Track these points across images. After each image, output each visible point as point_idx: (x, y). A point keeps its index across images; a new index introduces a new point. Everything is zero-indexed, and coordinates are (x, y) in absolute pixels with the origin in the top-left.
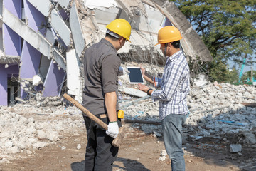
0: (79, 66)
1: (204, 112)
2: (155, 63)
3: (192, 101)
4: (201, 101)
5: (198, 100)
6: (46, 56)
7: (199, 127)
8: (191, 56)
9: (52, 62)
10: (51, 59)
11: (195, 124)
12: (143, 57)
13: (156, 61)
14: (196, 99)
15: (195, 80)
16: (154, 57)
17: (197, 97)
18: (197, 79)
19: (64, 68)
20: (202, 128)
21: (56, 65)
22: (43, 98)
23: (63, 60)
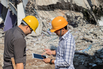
0: (25, 13)
1: (100, 46)
2: (73, 10)
3: (93, 37)
4: (99, 38)
5: (97, 37)
6: (5, 6)
7: (96, 57)
8: (96, 5)
9: (9, 10)
10: (8, 8)
11: (93, 54)
12: (66, 6)
13: (74, 9)
14: (96, 36)
15: (98, 20)
16: (72, 6)
17: (97, 35)
18: (100, 20)
19: (16, 14)
20: (98, 57)
21: (11, 12)
22: (4, 32)
23: (15, 9)
